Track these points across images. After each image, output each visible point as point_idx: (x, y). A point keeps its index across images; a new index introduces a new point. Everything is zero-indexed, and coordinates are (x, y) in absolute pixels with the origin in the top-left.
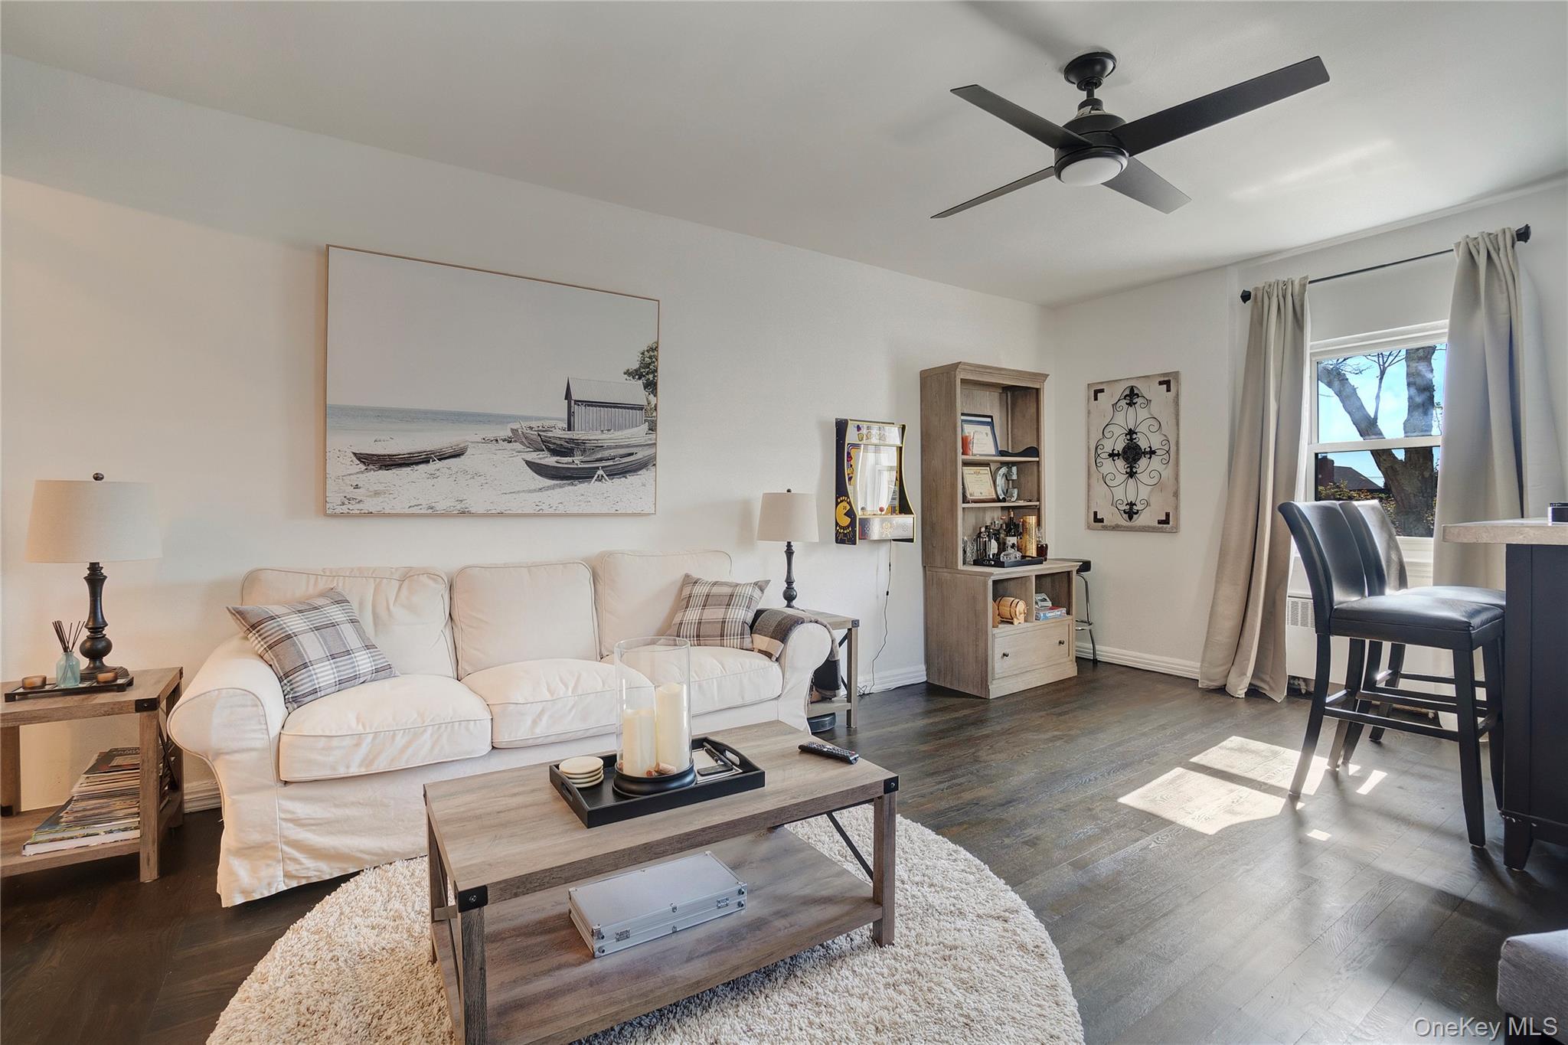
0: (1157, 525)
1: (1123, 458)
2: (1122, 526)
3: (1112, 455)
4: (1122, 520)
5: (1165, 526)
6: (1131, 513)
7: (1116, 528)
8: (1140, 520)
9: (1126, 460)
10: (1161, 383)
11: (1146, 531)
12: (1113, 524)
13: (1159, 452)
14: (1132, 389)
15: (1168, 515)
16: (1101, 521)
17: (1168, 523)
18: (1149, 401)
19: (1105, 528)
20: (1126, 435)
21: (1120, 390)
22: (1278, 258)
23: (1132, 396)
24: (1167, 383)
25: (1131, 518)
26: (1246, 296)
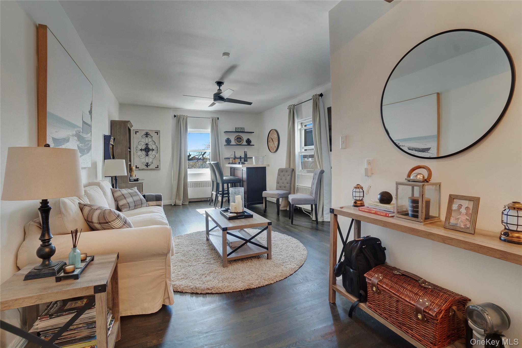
0: (155, 168)
1: (145, 151)
2: (145, 169)
3: (141, 150)
4: (145, 167)
5: (157, 168)
6: (147, 165)
7: (143, 170)
8: (150, 167)
9: (146, 151)
10: (155, 132)
11: (152, 170)
12: (142, 169)
13: (155, 150)
14: (147, 133)
15: (158, 166)
16: (138, 168)
17: (158, 168)
18: (152, 137)
19: (140, 170)
20: (146, 145)
21: (144, 133)
22: (182, 110)
23: (147, 135)
24: (157, 133)
25: (147, 167)
26: (175, 116)
